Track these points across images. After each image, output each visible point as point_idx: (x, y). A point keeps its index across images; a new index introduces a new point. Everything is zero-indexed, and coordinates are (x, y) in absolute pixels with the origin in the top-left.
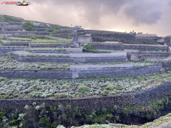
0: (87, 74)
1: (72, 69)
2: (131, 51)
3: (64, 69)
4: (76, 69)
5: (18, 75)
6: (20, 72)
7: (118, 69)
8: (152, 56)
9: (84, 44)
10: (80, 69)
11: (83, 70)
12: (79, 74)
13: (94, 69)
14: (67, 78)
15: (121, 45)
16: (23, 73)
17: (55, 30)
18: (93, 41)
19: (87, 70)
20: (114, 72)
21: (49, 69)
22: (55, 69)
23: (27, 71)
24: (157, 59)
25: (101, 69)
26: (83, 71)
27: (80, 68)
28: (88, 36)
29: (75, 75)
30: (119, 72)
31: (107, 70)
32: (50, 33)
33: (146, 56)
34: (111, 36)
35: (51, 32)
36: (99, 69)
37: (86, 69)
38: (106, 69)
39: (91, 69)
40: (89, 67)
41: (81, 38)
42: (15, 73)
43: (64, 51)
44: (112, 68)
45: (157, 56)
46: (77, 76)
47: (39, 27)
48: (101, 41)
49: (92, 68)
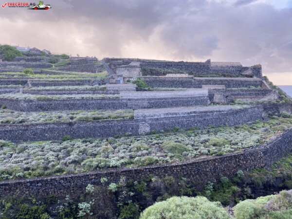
0: (164, 124)
1: (138, 117)
2: (214, 88)
3: (124, 117)
4: (145, 117)
5: (34, 135)
6: (38, 127)
7: (211, 114)
8: (243, 95)
9: (130, 79)
10: (152, 116)
11: (156, 117)
12: (151, 124)
13: (174, 116)
14: (130, 133)
15: (193, 80)
16: (45, 130)
17: (61, 60)
18: (144, 74)
19: (163, 118)
20: (205, 119)
21: (94, 119)
22: (106, 118)
23: (52, 126)
24: (251, 98)
25: (186, 115)
26: (157, 119)
27: (152, 114)
28: (134, 67)
29: (145, 128)
30: (212, 119)
31: (194, 116)
32: (53, 65)
33: (235, 95)
34: (172, 66)
35: (54, 63)
36: (181, 115)
37: (162, 116)
38: (193, 114)
39: (170, 116)
40: (167, 112)
41: (122, 69)
42: (27, 129)
43: (103, 90)
44: (201, 112)
45: (250, 94)
46: (148, 129)
47: (27, 55)
48: (158, 74)
49: (170, 114)
